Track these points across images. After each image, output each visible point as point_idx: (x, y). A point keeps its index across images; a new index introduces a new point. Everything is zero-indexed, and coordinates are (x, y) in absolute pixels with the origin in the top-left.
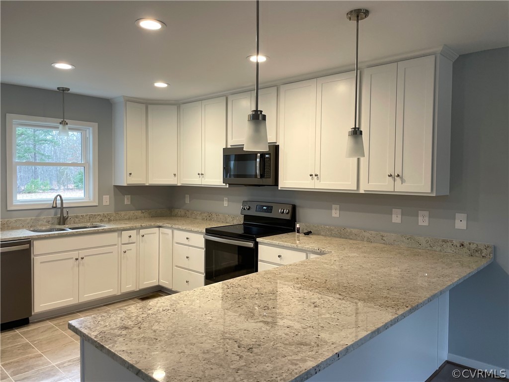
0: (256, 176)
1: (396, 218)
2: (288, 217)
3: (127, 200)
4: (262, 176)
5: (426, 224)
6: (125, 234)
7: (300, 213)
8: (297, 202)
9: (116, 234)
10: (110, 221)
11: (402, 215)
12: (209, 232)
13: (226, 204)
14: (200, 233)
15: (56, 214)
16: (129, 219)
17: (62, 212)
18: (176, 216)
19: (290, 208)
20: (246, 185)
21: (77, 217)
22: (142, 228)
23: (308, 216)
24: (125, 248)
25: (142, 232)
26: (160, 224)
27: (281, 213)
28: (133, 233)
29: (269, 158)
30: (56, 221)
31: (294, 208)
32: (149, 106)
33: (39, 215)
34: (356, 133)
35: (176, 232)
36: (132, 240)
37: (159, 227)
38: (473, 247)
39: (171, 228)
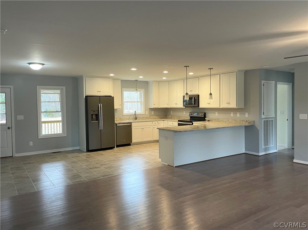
0: (192, 104)
1: (232, 115)
2: (203, 116)
3: (153, 113)
4: (194, 104)
5: (239, 116)
6: (154, 122)
7: (207, 115)
8: (206, 112)
9: (151, 122)
10: (148, 119)
11: (233, 114)
12: (179, 121)
13: (184, 113)
14: (177, 121)
15: (134, 117)
16: (153, 119)
17: (136, 116)
18: (168, 118)
19: (204, 113)
20: (190, 107)
21: (139, 118)
22: (159, 121)
23: (210, 116)
24: (154, 126)
25: (159, 122)
26: (164, 120)
27: (201, 115)
28: (156, 122)
29: (196, 99)
30: (134, 119)
31: (205, 113)
32: (160, 83)
33: (130, 117)
34: (211, 94)
35: (169, 122)
36: (156, 124)
37: (163, 121)
38: (249, 121)
39: (167, 121)
